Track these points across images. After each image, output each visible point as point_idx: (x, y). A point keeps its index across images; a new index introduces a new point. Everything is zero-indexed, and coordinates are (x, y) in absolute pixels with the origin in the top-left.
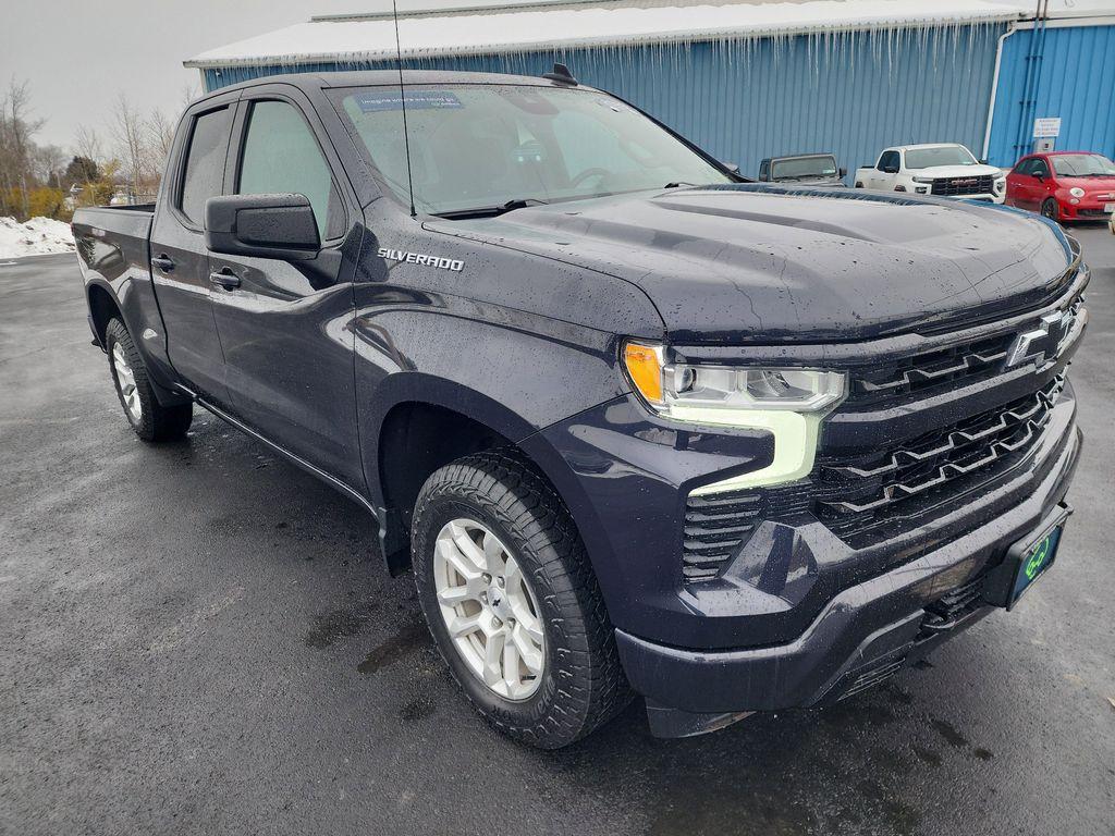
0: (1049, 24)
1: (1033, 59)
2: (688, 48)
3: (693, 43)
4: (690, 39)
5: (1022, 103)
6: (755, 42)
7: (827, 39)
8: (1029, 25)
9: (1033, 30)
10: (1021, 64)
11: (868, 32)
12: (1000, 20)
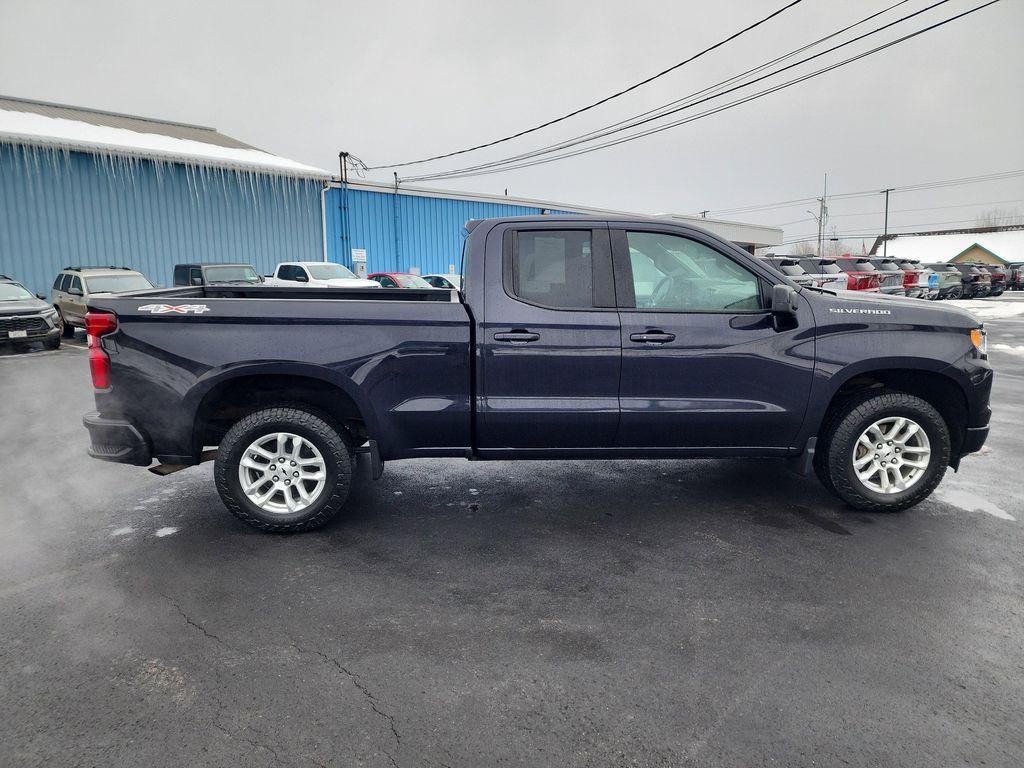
0: (349, 186)
1: (343, 208)
2: (67, 155)
3: (72, 152)
4: (68, 148)
5: (342, 238)
6: (137, 161)
7: (202, 171)
8: (338, 185)
9: (340, 189)
10: (337, 210)
11: (234, 171)
12: (322, 179)
